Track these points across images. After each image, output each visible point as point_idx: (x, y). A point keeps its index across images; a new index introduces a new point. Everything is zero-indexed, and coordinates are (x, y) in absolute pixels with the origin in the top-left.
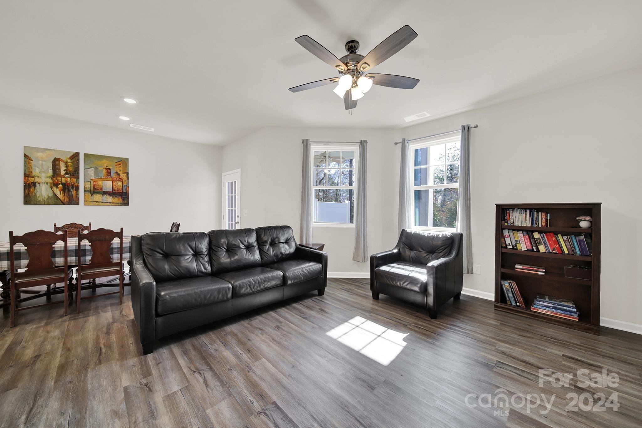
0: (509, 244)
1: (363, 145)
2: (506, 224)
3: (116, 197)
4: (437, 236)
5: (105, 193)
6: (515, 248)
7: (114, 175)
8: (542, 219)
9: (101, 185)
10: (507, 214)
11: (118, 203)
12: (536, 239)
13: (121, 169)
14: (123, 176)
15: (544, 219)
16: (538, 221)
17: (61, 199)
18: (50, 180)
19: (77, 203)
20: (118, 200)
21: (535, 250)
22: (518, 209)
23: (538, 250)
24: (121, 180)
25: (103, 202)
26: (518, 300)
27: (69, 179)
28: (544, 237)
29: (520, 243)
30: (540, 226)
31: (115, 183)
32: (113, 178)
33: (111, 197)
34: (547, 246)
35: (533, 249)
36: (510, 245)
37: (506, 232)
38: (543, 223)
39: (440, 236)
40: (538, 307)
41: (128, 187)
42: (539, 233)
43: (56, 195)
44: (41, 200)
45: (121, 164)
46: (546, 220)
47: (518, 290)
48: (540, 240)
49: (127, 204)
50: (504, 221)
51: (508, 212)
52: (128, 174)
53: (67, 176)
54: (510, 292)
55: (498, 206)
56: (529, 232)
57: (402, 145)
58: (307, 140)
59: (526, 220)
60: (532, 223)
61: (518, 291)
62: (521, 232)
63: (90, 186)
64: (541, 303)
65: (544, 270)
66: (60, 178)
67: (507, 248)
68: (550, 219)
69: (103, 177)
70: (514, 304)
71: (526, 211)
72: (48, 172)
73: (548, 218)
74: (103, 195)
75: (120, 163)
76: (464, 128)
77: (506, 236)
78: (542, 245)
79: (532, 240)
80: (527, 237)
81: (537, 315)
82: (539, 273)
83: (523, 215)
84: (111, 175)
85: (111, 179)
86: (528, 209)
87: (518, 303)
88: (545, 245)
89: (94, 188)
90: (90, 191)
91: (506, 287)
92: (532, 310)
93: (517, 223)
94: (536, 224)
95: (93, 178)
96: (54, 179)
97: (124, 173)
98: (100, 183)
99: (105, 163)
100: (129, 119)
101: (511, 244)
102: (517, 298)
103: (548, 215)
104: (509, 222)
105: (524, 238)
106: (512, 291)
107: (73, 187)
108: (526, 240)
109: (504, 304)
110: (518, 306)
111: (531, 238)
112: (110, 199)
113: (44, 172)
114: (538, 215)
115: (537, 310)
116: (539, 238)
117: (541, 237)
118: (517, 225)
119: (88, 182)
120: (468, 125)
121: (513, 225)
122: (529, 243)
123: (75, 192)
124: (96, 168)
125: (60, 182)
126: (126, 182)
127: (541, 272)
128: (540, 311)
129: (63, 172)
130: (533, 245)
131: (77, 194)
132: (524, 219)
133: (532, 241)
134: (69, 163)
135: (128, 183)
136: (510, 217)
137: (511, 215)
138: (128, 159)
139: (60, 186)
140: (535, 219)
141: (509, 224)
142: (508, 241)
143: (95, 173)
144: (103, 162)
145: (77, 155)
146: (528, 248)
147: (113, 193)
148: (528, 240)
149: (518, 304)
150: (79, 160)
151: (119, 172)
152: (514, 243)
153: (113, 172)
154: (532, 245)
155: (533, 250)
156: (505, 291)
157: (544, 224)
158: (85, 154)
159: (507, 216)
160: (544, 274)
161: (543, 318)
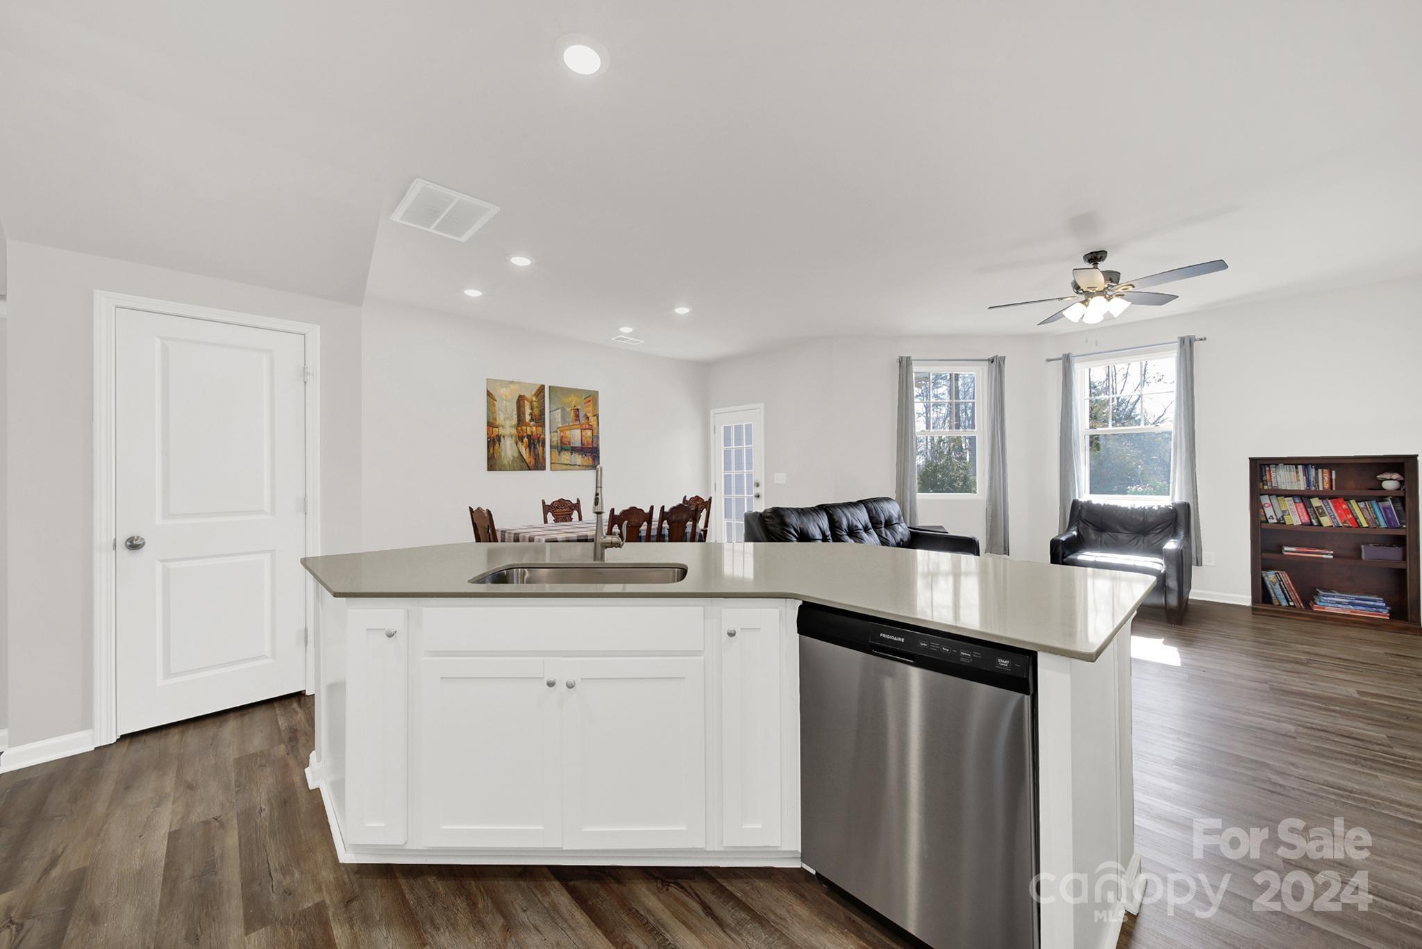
0: (1272, 516)
1: (997, 363)
2: (1266, 487)
3: (584, 455)
4: (1150, 509)
5: (574, 450)
6: (1281, 522)
7: (583, 420)
8: (1323, 479)
9: (569, 436)
10: (1265, 473)
11: (587, 466)
12: (1316, 507)
13: (590, 409)
14: (592, 421)
15: (1327, 479)
16: (1317, 481)
18: (514, 431)
19: (544, 468)
20: (588, 460)
21: (1315, 524)
22: (1285, 464)
23: (1320, 524)
24: (591, 428)
25: (571, 465)
26: (1291, 598)
27: (534, 428)
28: (1328, 504)
29: (1289, 514)
30: (1321, 489)
31: (584, 433)
32: (581, 425)
33: (580, 456)
34: (1335, 518)
35: (1311, 522)
36: (1273, 519)
37: (1265, 500)
38: (1325, 484)
39: (1156, 508)
40: (1325, 604)
41: (598, 438)
42: (1320, 499)
43: (521, 455)
44: (506, 463)
45: (590, 401)
46: (1331, 480)
47: (1290, 582)
48: (1322, 509)
50: (1261, 484)
51: (1267, 469)
52: (598, 417)
53: (532, 423)
54: (1278, 586)
55: (1253, 461)
56: (1303, 497)
57: (1064, 363)
58: (908, 358)
59: (1298, 480)
60: (1308, 484)
61: (1291, 585)
62: (1291, 498)
63: (556, 439)
64: (1329, 598)
65: (1332, 552)
66: (525, 428)
67: (1267, 522)
68: (1336, 479)
69: (571, 424)
70: (1284, 603)
71: (1296, 468)
72: (512, 419)
73: (1334, 477)
74: (572, 453)
75: (589, 399)
76: (1182, 340)
77: (1266, 505)
78: (1326, 515)
79: (1309, 509)
80: (1301, 505)
81: (1325, 617)
82: (1324, 556)
83: (1294, 473)
84: (579, 420)
85: (579, 426)
86: (1300, 464)
87: (1292, 601)
88: (1331, 516)
89: (562, 442)
90: (557, 447)
91: (1271, 579)
92: (1315, 609)
93: (1283, 486)
94: (1315, 486)
95: (560, 425)
96: (519, 428)
97: (594, 416)
98: (568, 433)
99: (573, 400)
100: (631, 330)
101: (1274, 516)
102: (1290, 596)
103: (1334, 472)
104: (1269, 484)
105: (1296, 507)
106: (1280, 585)
107: (539, 442)
108: (1299, 510)
109: (1270, 605)
110: (1292, 606)
111: (1308, 506)
112: (578, 459)
113: (508, 418)
114: (1317, 474)
115: (1324, 608)
116: (1321, 506)
117: (1324, 505)
118: (1283, 488)
119: (555, 432)
120: (1189, 336)
121: (1277, 490)
122: (1305, 514)
123: (541, 448)
124: (563, 410)
125: (525, 434)
126: (596, 431)
127: (1327, 554)
128: (1327, 610)
129: (528, 418)
130: (1311, 517)
131: (544, 452)
132: (1294, 479)
133: (1309, 511)
134: (534, 403)
135: (599, 431)
136: (1271, 476)
137: (1272, 474)
138: (597, 392)
139: (526, 440)
140: (1312, 479)
141: (1270, 488)
142: (1269, 512)
143: (562, 417)
144: (570, 398)
145: (542, 388)
146: (1303, 521)
147: (583, 450)
148: (1304, 510)
149: (1292, 604)
150: (544, 397)
151: (588, 415)
152: (1279, 515)
153: (581, 415)
154: (1309, 516)
155: (1312, 524)
156: (1269, 586)
157: (1327, 486)
158: (549, 387)
159: (1266, 475)
160: (1332, 557)
161: (1333, 619)
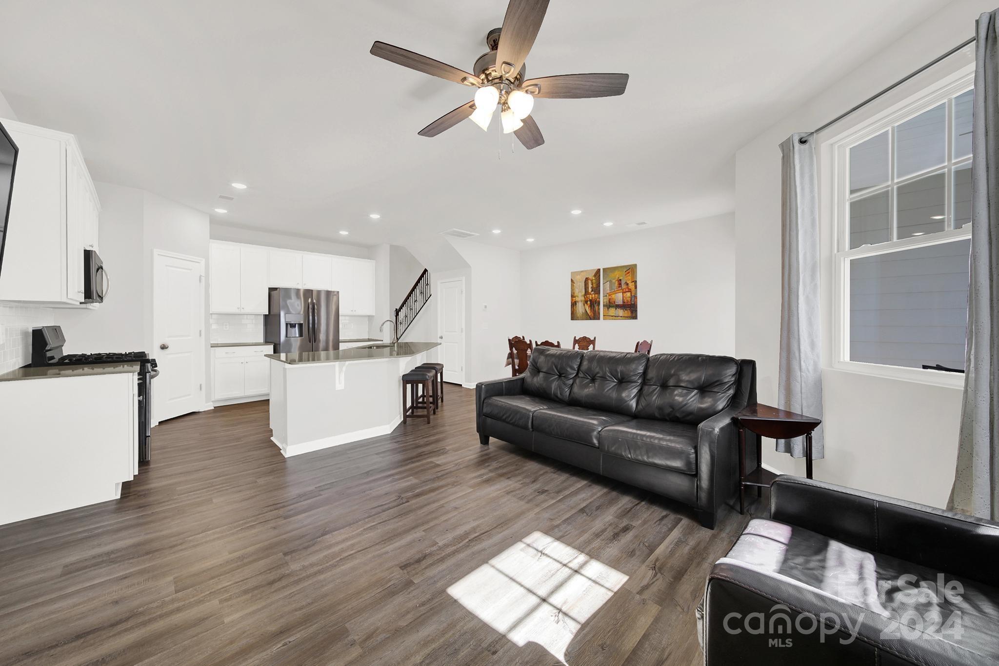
3: (626, 310)
5: (618, 306)
7: (624, 286)
9: (615, 298)
11: (627, 317)
13: (630, 278)
14: (631, 286)
17: (590, 315)
18: (583, 298)
19: (599, 319)
20: (627, 313)
24: (630, 291)
25: (615, 316)
27: (594, 296)
31: (625, 295)
32: (623, 290)
33: (622, 310)
41: (636, 297)
43: (587, 311)
44: (580, 316)
45: (629, 272)
49: (635, 317)
52: (635, 282)
53: (593, 292)
63: (607, 300)
66: (589, 296)
69: (616, 290)
72: (582, 291)
74: (616, 308)
84: (621, 286)
85: (621, 291)
89: (610, 302)
90: (607, 305)
95: (609, 292)
96: (586, 296)
97: (632, 282)
98: (613, 296)
99: (617, 275)
100: (612, 224)
107: (596, 303)
112: (621, 312)
113: (580, 291)
119: (606, 296)
123: (597, 308)
124: (611, 281)
125: (588, 299)
126: (634, 292)
129: (590, 290)
131: (599, 309)
134: (594, 281)
135: (636, 293)
138: (636, 265)
139: (589, 302)
143: (610, 287)
144: (615, 274)
145: (599, 272)
147: (623, 306)
150: (600, 276)
151: (629, 282)
153: (623, 283)
158: (603, 269)
